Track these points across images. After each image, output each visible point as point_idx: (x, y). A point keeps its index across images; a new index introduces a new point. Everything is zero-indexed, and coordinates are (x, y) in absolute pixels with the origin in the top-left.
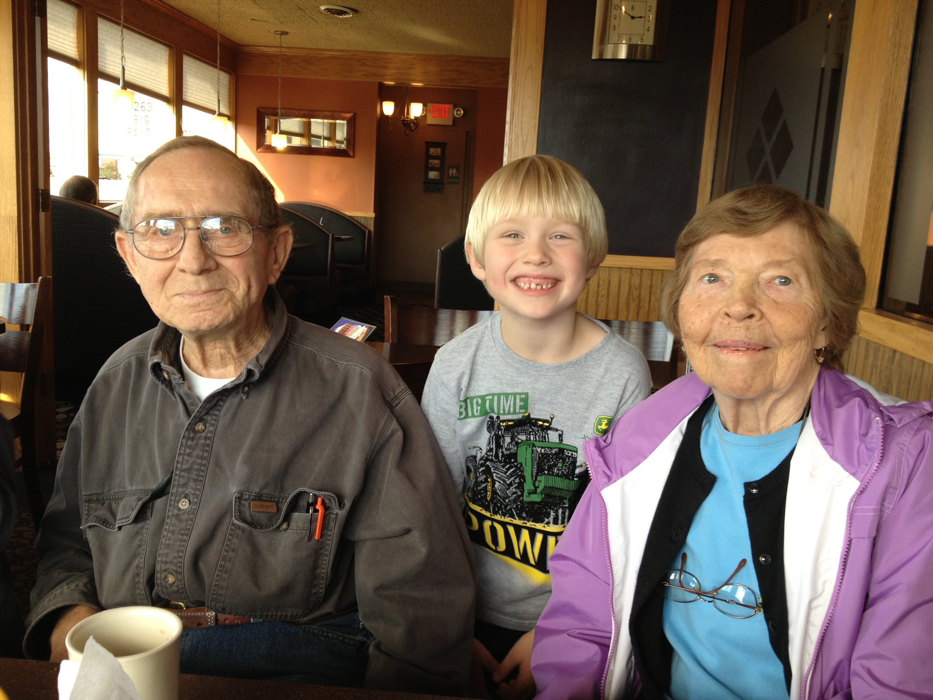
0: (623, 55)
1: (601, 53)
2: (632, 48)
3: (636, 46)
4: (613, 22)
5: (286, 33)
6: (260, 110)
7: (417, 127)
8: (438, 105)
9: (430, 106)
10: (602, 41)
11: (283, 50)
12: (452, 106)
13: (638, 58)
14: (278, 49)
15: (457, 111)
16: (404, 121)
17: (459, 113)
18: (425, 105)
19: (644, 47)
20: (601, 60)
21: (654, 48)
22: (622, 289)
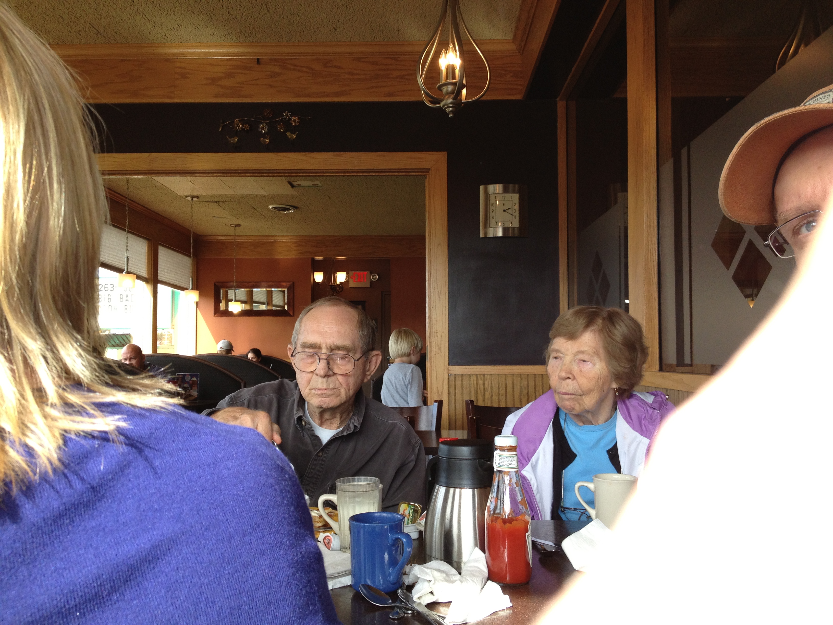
0: (500, 233)
1: (486, 233)
2: (505, 230)
3: (508, 228)
4: (492, 214)
5: (239, 226)
6: (216, 284)
7: (342, 291)
8: (358, 272)
9: (351, 273)
10: (486, 226)
11: (237, 238)
12: (369, 272)
13: (510, 236)
14: (233, 238)
15: (373, 276)
16: (331, 286)
17: (375, 277)
18: (347, 273)
19: (514, 228)
20: (486, 238)
21: (520, 228)
22: (515, 390)
